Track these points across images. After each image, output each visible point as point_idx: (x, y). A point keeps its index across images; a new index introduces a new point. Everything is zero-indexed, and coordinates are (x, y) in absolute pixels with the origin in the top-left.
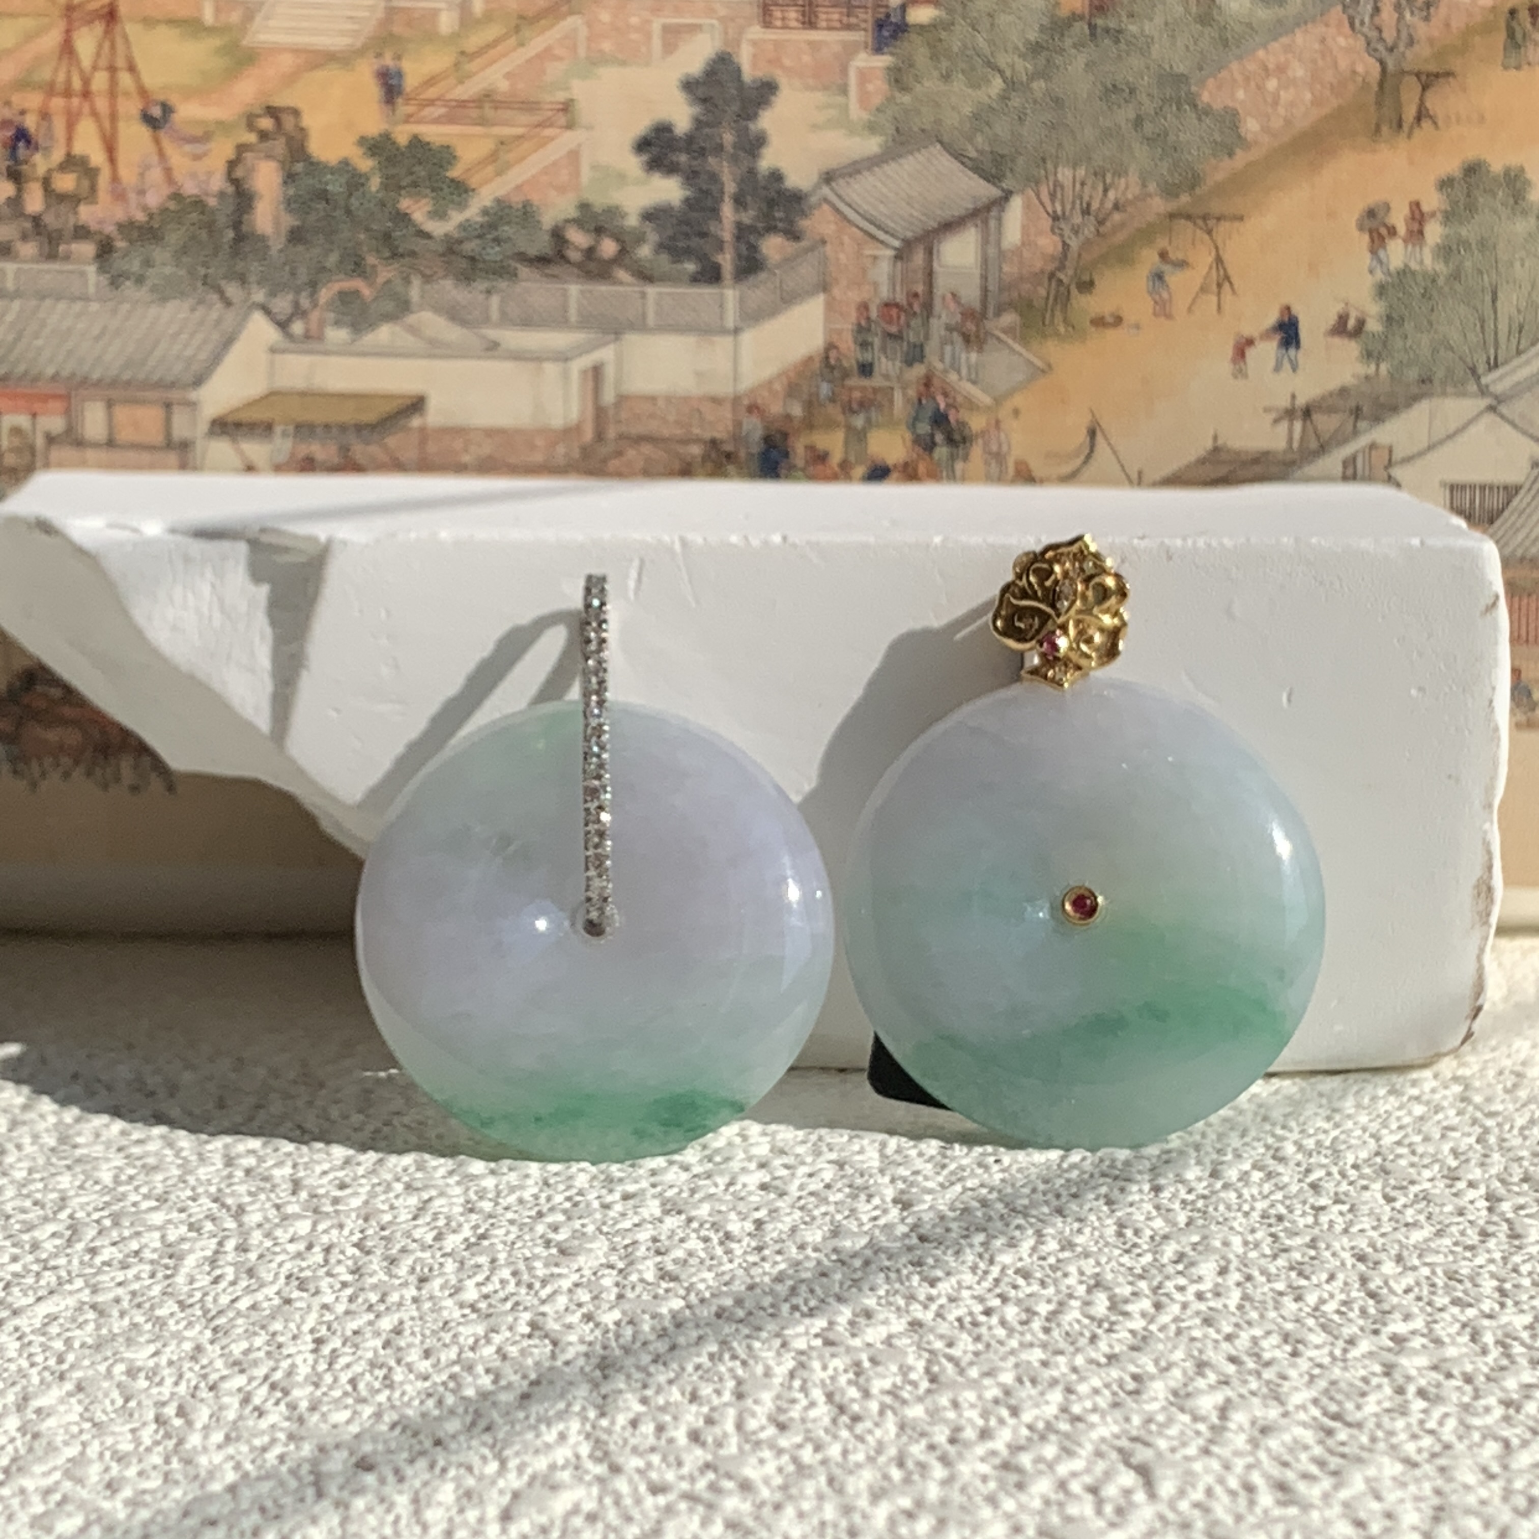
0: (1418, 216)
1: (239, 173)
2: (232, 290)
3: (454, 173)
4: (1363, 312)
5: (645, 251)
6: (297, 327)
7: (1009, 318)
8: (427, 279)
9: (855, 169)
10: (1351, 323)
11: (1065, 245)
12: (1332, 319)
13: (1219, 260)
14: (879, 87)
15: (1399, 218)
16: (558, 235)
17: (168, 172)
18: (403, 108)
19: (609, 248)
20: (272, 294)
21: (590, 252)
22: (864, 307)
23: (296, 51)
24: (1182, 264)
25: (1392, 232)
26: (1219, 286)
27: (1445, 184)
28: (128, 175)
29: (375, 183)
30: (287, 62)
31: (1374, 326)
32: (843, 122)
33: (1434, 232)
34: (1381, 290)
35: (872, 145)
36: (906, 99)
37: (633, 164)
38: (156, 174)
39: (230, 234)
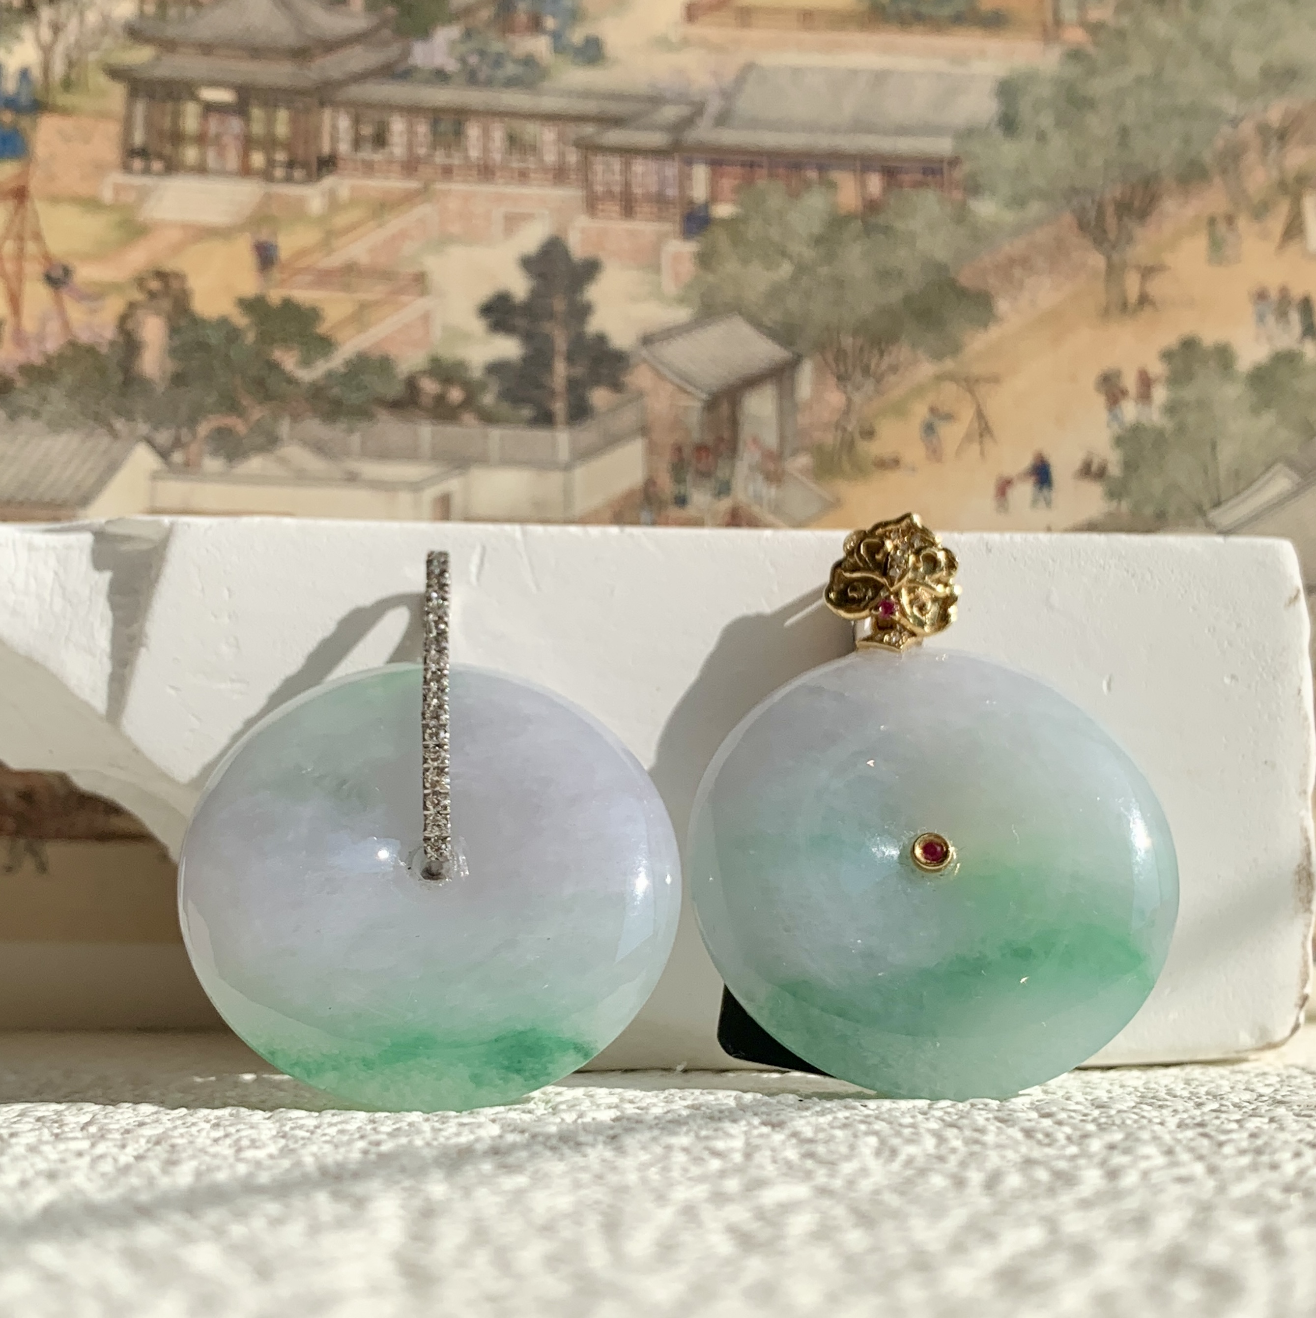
0: (1146, 382)
1: (130, 325)
2: (119, 424)
3: (322, 329)
4: (1105, 460)
5: (488, 399)
6: (177, 457)
7: (803, 461)
8: (296, 418)
9: (670, 333)
10: (1094, 468)
11: (849, 401)
12: (1077, 464)
13: (980, 415)
14: (688, 268)
15: (1130, 382)
16: (411, 384)
17: (66, 325)
18: (276, 274)
19: (456, 395)
20: (156, 428)
21: (440, 399)
22: (678, 449)
23: (185, 226)
24: (949, 417)
25: (1124, 393)
26: (981, 436)
27: (1167, 356)
28: (29, 324)
29: (250, 337)
30: (174, 235)
31: (1115, 470)
32: (657, 295)
33: (1160, 394)
34: (1119, 441)
35: (682, 314)
36: (710, 278)
37: (477, 326)
38: (54, 327)
39: (120, 377)
